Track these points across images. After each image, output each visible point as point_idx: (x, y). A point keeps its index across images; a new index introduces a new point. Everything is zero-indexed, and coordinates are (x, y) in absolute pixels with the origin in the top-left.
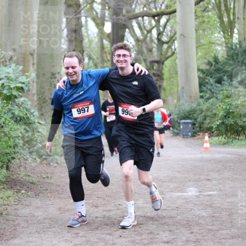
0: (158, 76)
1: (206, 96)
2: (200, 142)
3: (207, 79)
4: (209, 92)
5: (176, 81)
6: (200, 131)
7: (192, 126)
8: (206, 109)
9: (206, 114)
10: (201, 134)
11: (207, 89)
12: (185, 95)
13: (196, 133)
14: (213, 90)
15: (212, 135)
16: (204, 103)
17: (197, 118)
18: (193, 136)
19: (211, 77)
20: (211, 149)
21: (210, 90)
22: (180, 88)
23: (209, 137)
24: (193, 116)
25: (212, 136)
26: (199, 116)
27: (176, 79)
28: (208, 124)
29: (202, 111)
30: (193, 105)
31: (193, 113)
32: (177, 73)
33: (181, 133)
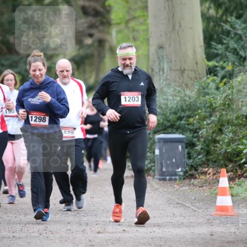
0: (97, 14)
1: (223, 68)
2: (206, 191)
3: (226, 22)
4: (232, 57)
5: (143, 27)
6: (206, 163)
7: (186, 150)
8: (224, 105)
9: (225, 118)
10: (211, 170)
11: (227, 48)
12: (166, 66)
13: (196, 170)
14: (242, 53)
15: (239, 172)
16: (218, 88)
17: (200, 129)
18: (189, 176)
19: (239, 17)
20: (236, 211)
21: (235, 52)
22: (153, 49)
23: (231, 179)
24: (189, 124)
25: (240, 177)
26: (205, 123)
27: (142, 24)
28: (228, 144)
29: (212, 110)
30: (188, 92)
31: (187, 113)
32: (146, 8)
33: (157, 167)
